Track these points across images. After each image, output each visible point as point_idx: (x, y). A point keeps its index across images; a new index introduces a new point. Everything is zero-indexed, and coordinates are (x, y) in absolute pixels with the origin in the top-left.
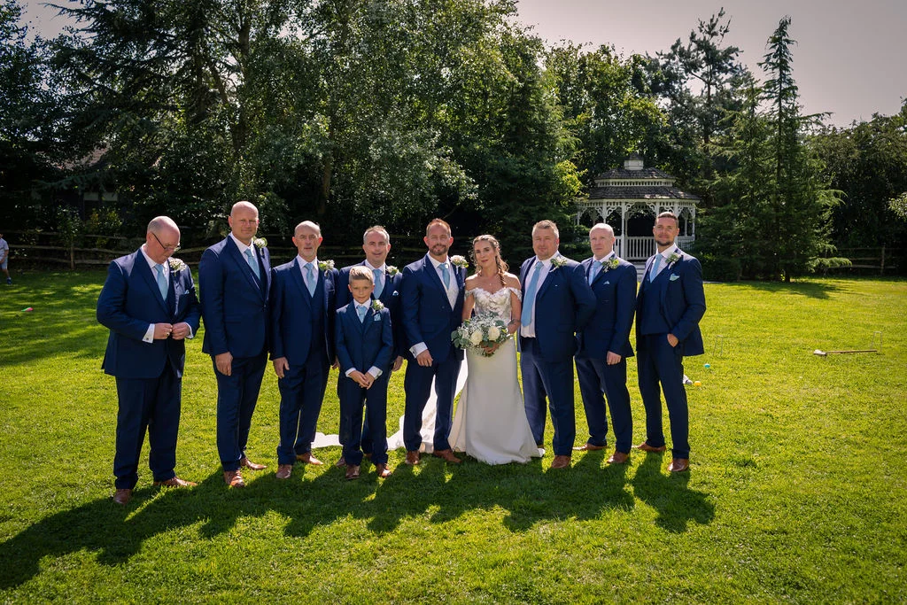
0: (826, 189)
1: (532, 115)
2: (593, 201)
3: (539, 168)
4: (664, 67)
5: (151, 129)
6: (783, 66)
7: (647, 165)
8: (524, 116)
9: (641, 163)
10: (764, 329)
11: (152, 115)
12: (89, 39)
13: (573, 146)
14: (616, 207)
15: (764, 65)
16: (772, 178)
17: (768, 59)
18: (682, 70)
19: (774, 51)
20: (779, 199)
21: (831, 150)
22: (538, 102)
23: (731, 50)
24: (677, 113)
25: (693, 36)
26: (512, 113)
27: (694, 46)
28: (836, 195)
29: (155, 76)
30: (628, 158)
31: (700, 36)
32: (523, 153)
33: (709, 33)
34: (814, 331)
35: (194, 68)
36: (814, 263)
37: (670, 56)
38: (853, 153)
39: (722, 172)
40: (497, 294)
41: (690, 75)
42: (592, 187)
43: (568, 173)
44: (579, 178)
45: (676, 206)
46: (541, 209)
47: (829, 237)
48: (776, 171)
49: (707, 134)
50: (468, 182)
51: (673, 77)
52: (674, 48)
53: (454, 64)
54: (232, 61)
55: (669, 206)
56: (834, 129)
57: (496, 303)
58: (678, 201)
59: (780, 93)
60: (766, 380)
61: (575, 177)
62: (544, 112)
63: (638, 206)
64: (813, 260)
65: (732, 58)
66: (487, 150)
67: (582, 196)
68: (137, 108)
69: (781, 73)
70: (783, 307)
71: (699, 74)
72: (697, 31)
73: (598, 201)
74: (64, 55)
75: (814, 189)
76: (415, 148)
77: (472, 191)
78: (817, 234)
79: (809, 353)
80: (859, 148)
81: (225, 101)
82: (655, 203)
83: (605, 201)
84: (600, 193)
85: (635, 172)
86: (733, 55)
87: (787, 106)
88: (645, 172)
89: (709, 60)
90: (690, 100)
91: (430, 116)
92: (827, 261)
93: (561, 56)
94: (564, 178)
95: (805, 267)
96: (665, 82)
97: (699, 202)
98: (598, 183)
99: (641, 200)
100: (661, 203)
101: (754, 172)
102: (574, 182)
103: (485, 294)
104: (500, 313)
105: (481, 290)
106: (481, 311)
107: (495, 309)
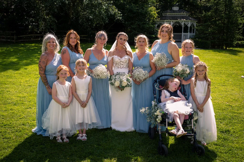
0: (241, 17)
2: (161, 21)
3: (143, 9)
7: (179, 9)
10: (221, 67)
13: (155, 2)
16: (222, 14)
30: (174, 6)
32: (138, 4)
34: (239, 68)
39: (205, 12)
40: (123, 58)
42: (161, 16)
43: (153, 11)
44: (157, 13)
45: (189, 23)
47: (241, 34)
50: (118, 13)
55: (187, 23)
57: (123, 62)
58: (190, 21)
60: (226, 89)
61: (155, 13)
63: (176, 23)
64: (235, 42)
67: (158, 19)
70: (226, 59)
73: (163, 21)
75: (237, 17)
77: (120, 16)
78: (237, 33)
79: (240, 77)
82: (182, 22)
83: (165, 21)
84: (164, 18)
85: (176, 11)
88: (179, 11)
92: (240, 42)
94: (151, 13)
95: (232, 44)
97: (197, 21)
98: (163, 14)
99: (178, 21)
100: (184, 22)
101: (216, 11)
102: (155, 14)
103: (118, 58)
104: (124, 67)
105: (116, 56)
106: (116, 66)
107: (123, 65)
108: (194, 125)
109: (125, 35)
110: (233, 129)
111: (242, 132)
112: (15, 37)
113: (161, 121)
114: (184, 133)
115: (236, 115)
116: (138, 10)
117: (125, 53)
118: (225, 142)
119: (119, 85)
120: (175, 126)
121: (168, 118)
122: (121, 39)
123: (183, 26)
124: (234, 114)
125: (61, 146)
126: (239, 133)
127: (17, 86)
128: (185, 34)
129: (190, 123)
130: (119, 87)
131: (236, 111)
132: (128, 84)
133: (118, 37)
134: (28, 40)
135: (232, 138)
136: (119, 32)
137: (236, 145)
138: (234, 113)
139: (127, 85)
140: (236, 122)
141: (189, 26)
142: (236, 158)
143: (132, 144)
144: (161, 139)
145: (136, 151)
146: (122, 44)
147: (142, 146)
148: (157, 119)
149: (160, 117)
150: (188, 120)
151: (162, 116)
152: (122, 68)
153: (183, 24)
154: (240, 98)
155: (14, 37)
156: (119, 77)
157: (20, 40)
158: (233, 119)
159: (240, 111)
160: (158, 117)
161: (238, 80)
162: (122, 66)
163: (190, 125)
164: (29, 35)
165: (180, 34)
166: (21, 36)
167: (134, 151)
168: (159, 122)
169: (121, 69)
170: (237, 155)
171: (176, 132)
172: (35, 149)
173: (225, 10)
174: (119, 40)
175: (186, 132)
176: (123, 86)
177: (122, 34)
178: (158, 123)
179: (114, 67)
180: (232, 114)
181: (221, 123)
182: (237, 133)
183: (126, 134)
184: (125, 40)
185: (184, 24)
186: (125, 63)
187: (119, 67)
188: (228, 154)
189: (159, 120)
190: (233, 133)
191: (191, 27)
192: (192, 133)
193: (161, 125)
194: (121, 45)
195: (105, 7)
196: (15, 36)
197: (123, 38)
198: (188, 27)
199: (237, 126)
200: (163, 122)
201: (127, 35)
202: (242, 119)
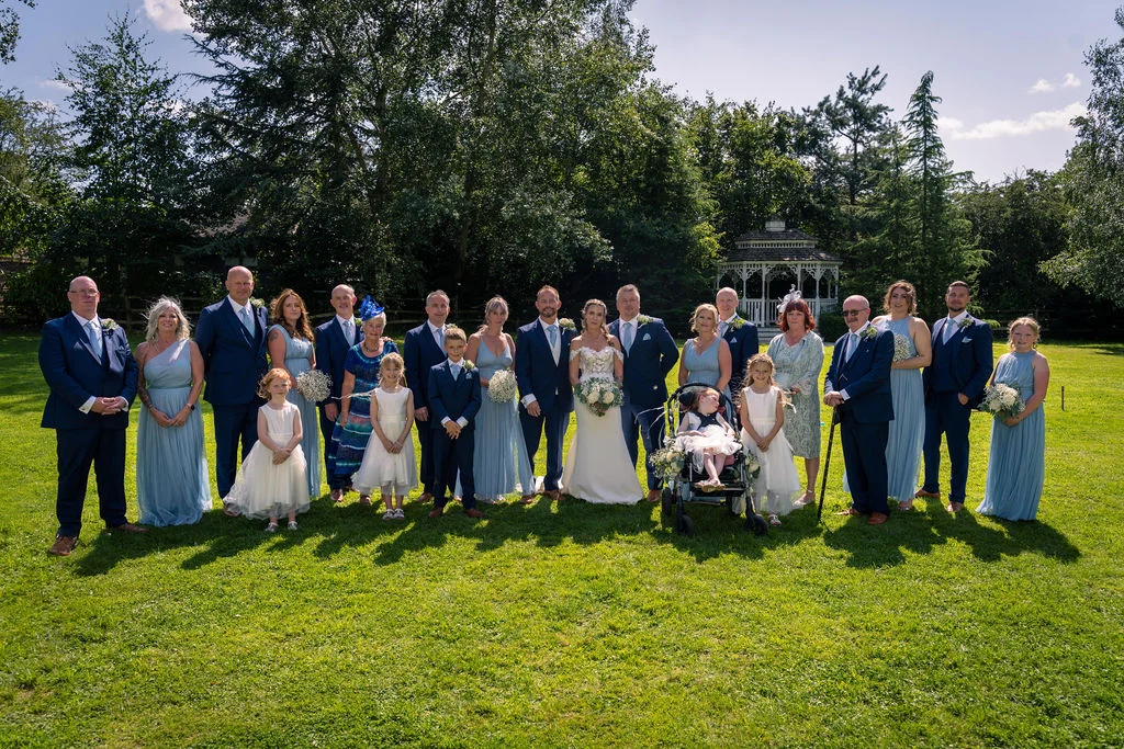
0: (976, 248)
1: (670, 177)
2: (733, 263)
3: (677, 231)
4: (810, 124)
5: (291, 193)
6: (927, 124)
7: (788, 227)
8: (662, 177)
9: (783, 224)
11: (291, 181)
12: (231, 104)
13: (712, 208)
14: (756, 269)
15: (907, 124)
16: (917, 239)
17: (912, 118)
18: (828, 128)
19: (917, 108)
20: (923, 260)
21: (982, 208)
22: (676, 163)
23: (880, 108)
24: (822, 173)
25: (841, 94)
26: (649, 174)
27: (842, 104)
28: (985, 256)
29: (293, 141)
30: (769, 219)
31: (849, 93)
32: (660, 216)
33: (858, 89)
35: (332, 134)
37: (817, 113)
38: (1004, 212)
39: (864, 235)
40: (602, 352)
41: (837, 132)
42: (730, 249)
43: (706, 235)
44: (721, 242)
45: (818, 268)
46: (678, 271)
48: (921, 232)
49: (853, 193)
50: (603, 244)
51: (818, 135)
52: (821, 105)
53: (589, 125)
54: (369, 125)
55: (810, 268)
56: (987, 186)
57: (601, 360)
58: (819, 262)
59: (925, 152)
61: (713, 239)
62: (683, 174)
63: (779, 268)
65: (881, 117)
66: (623, 213)
67: (720, 258)
68: (278, 174)
69: (926, 132)
71: (845, 132)
72: (846, 89)
73: (738, 263)
74: (208, 123)
76: (548, 210)
77: (608, 253)
80: (1012, 207)
81: (363, 165)
82: (796, 265)
83: (745, 263)
84: (740, 255)
85: (776, 233)
86: (882, 114)
87: (932, 165)
88: (786, 234)
89: (856, 118)
90: (837, 159)
91: (568, 178)
93: (704, 115)
94: (701, 241)
96: (811, 140)
97: (842, 263)
98: (739, 244)
99: (782, 263)
100: (802, 265)
101: (898, 232)
102: (711, 245)
103: (591, 352)
104: (605, 369)
105: (587, 349)
106: (588, 367)
107: (601, 365)
109: (600, 305)
116: (660, 233)
117: (605, 343)
122: (592, 313)
123: (799, 280)
141: (818, 276)
146: (596, 323)
152: (601, 372)
153: (798, 272)
162: (600, 368)
169: (598, 373)
173: (925, 228)
174: (588, 315)
185: (804, 271)
186: (606, 363)
191: (823, 279)
197: (595, 310)
198: (815, 281)
201: (603, 304)
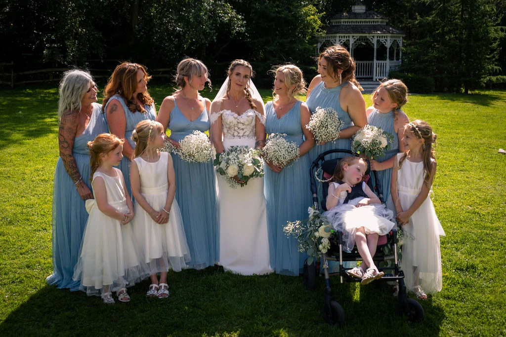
0: (496, 26)
2: (329, 35)
7: (367, 10)
9: (364, 8)
14: (346, 39)
30: (355, 4)
36: (485, 79)
40: (244, 116)
42: (328, 25)
43: (311, 14)
45: (389, 39)
47: (497, 60)
48: (460, 13)
55: (383, 39)
57: (243, 124)
58: (390, 35)
63: (361, 38)
64: (485, 77)
70: (467, 113)
75: (487, 26)
77: (242, 26)
78: (488, 59)
82: (373, 37)
83: (338, 35)
84: (334, 29)
85: (360, 14)
88: (367, 14)
94: (308, 18)
95: (479, 82)
97: (404, 36)
99: (364, 35)
100: (378, 37)
103: (233, 115)
104: (247, 133)
105: (229, 112)
106: (229, 132)
107: (243, 129)
108: (400, 256)
109: (247, 66)
110: (482, 262)
111: (501, 268)
112: (12, 75)
113: (328, 250)
114: (378, 276)
115: (488, 232)
117: (248, 106)
118: (465, 292)
119: (235, 173)
120: (359, 259)
121: (344, 244)
122: (238, 74)
123: (375, 47)
124: (485, 231)
125: (112, 313)
126: (496, 270)
127: (15, 182)
128: (380, 62)
129: (392, 252)
130: (235, 178)
131: (489, 224)
132: (256, 171)
133: (232, 70)
134: (41, 81)
135: (480, 282)
136: (234, 60)
137: (488, 298)
138: (485, 228)
139: (253, 173)
140: (488, 247)
141: (388, 45)
142: (490, 324)
143: (267, 303)
144: (329, 290)
145: (277, 317)
146: (241, 85)
147: (289, 305)
148: (321, 247)
149: (326, 242)
150: (386, 245)
151: (330, 239)
152: (242, 136)
153: (375, 41)
154: (496, 197)
155: (9, 75)
156: (237, 156)
157: (24, 82)
158: (483, 240)
159: (496, 224)
160: (322, 240)
161: (491, 158)
162: (241, 133)
163: (392, 257)
164: (44, 70)
165: (370, 62)
166: (26, 73)
167: (271, 317)
168: (324, 251)
169: (240, 138)
170: (491, 318)
171: (361, 273)
172: (54, 319)
174: (234, 76)
175: (382, 273)
176: (244, 175)
177: (240, 64)
178: (322, 254)
179: (224, 134)
180: (479, 231)
181: (458, 251)
182: (491, 271)
183: (255, 281)
184: (246, 77)
185: (378, 41)
186: (248, 127)
187: (236, 134)
188: (472, 316)
189: (324, 247)
190: (482, 271)
191: (391, 47)
192: (396, 274)
193: (329, 258)
194: (238, 88)
195: (209, 5)
196: (12, 73)
197: (242, 71)
198: (386, 48)
199: (491, 255)
200: (333, 251)
201: (250, 66)
202: (501, 241)
